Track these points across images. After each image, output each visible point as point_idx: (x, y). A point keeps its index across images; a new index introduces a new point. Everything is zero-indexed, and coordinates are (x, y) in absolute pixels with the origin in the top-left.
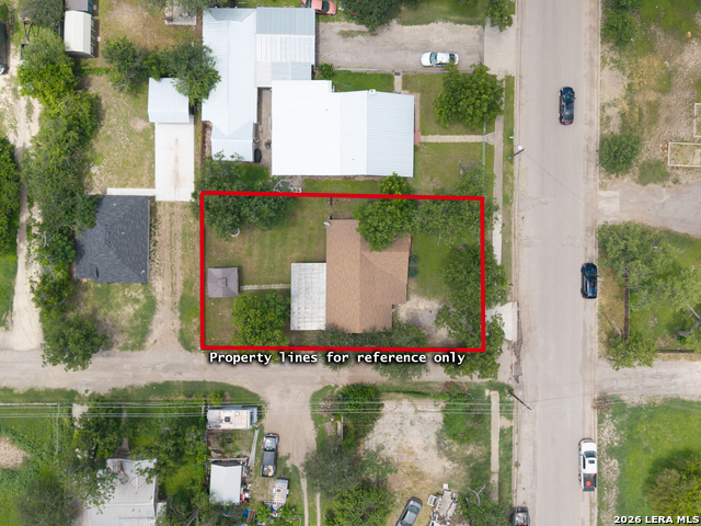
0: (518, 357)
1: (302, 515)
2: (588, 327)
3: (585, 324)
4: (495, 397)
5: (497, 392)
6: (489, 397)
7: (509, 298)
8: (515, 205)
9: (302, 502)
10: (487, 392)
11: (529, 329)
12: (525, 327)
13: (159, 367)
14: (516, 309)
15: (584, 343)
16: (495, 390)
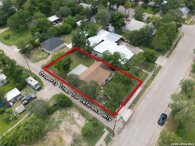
0: (123, 127)
1: (17, 123)
2: (155, 134)
3: (154, 132)
4: (106, 133)
5: (108, 132)
6: (105, 131)
7: (132, 108)
8: (148, 89)
9: (21, 119)
10: (105, 130)
11: (133, 121)
12: (131, 120)
13: (32, 67)
14: (132, 113)
15: (151, 139)
16: (108, 131)
